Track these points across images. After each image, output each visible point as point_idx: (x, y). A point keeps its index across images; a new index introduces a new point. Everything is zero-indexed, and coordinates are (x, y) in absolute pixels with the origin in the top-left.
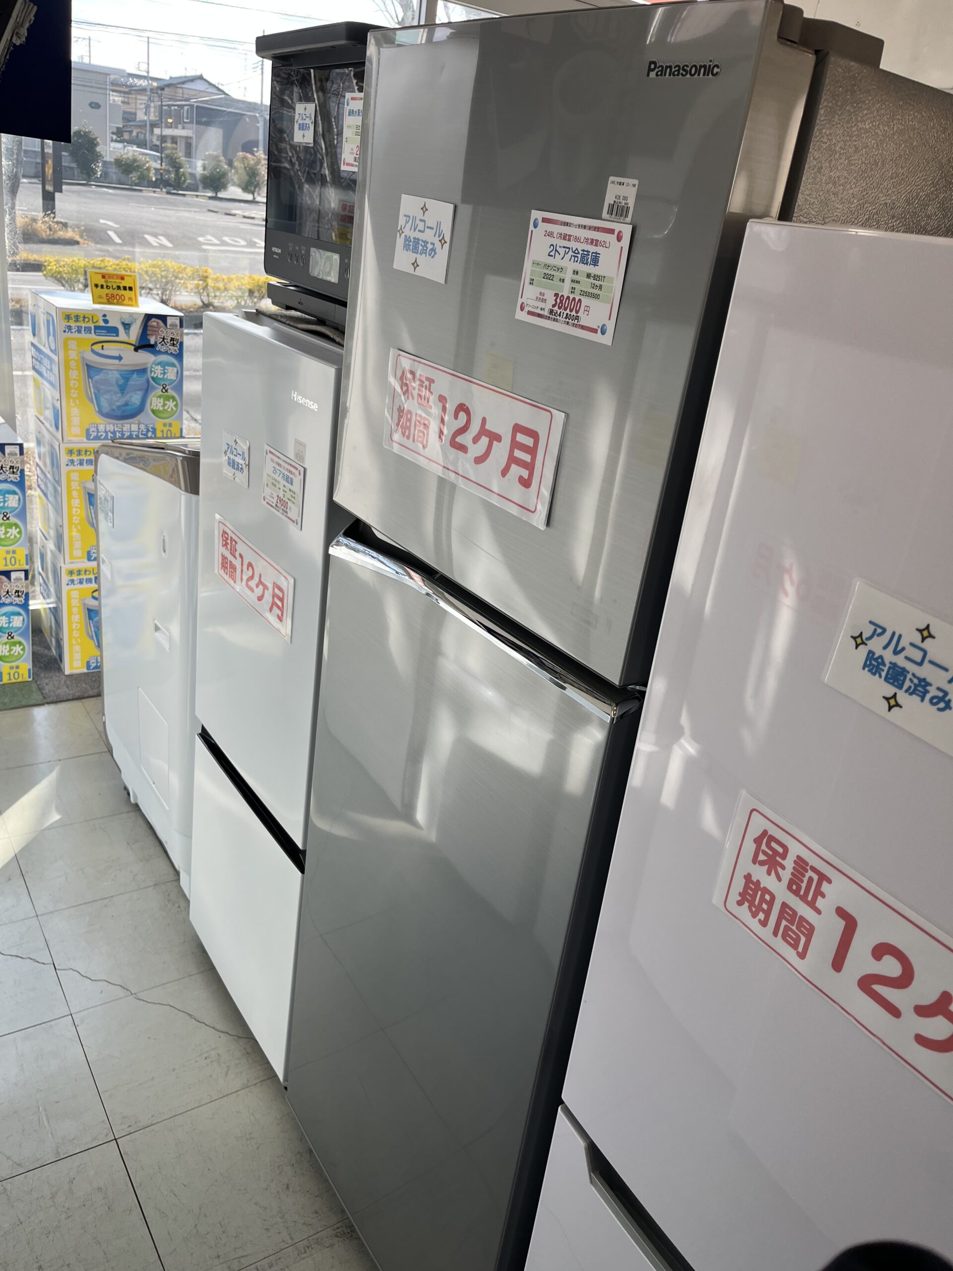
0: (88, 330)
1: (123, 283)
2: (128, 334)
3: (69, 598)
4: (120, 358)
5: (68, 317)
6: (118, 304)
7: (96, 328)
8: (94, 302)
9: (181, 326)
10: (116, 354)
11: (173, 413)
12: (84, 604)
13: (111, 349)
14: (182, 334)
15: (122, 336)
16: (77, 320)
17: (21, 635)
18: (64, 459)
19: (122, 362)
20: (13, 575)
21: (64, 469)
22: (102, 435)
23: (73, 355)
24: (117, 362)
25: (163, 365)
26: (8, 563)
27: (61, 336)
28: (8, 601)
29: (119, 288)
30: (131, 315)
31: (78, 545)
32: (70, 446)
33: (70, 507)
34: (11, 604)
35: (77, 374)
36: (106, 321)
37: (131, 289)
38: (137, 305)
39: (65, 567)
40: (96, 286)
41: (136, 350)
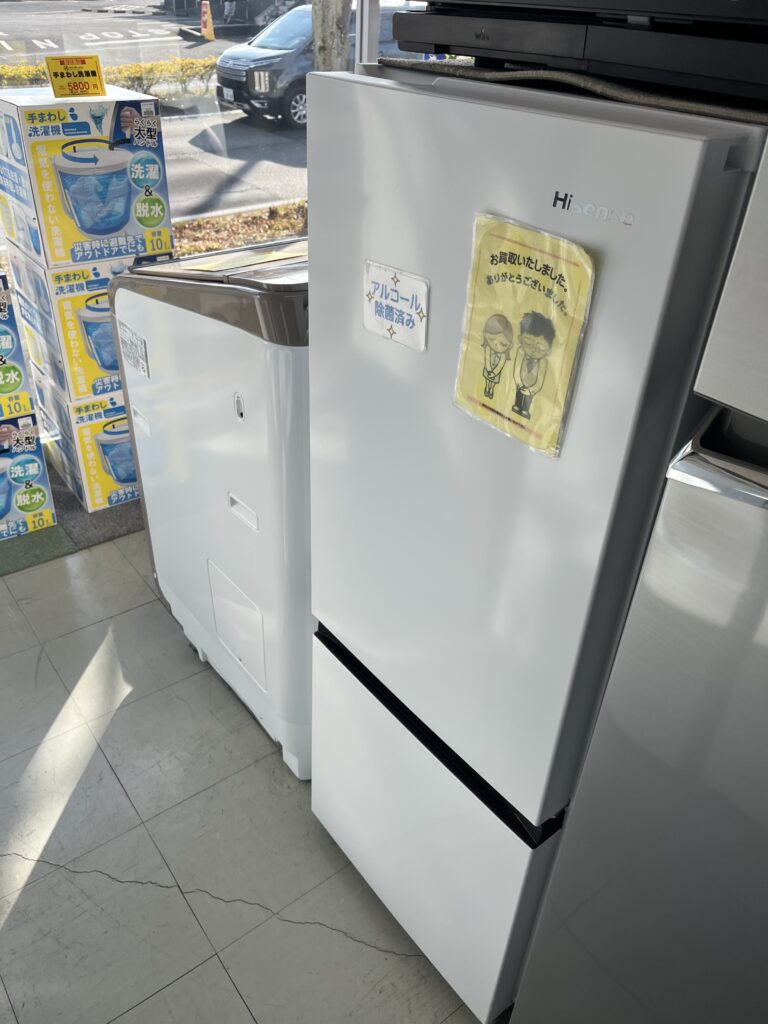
0: (56, 130)
1: (86, 68)
2: (100, 128)
3: (81, 437)
4: (95, 160)
5: (32, 117)
6: (84, 93)
7: (65, 126)
8: (56, 96)
9: (157, 113)
10: (89, 155)
11: (160, 219)
12: (97, 441)
13: (85, 151)
14: (159, 123)
15: (95, 133)
16: (42, 120)
17: (39, 482)
18: (51, 287)
19: (99, 164)
20: (21, 422)
21: (54, 299)
22: (88, 255)
23: (44, 161)
24: (92, 165)
25: (144, 162)
26: (13, 410)
27: (27, 141)
28: (19, 450)
29: (80, 74)
30: (100, 104)
31: (81, 380)
32: (57, 271)
33: (67, 341)
34: (23, 452)
35: (51, 185)
36: (74, 117)
37: (94, 73)
38: (104, 93)
39: (71, 405)
40: (56, 75)
41: (111, 148)
